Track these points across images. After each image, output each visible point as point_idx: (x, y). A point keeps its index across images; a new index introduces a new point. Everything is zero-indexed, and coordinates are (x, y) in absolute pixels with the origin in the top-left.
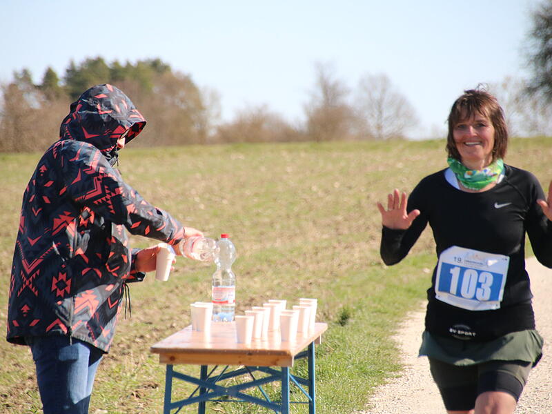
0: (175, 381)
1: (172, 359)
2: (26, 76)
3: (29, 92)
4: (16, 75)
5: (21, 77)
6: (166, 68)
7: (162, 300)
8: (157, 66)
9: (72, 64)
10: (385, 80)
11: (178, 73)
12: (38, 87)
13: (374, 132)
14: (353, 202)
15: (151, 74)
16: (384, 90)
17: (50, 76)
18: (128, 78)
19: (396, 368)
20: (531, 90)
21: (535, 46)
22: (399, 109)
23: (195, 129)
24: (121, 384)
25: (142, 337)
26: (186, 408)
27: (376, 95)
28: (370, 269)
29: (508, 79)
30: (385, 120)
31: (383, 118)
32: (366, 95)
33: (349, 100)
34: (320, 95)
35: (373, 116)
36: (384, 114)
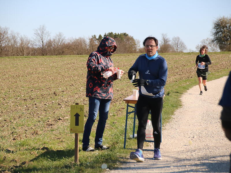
0: (129, 107)
1: (128, 102)
2: (95, 36)
3: (95, 40)
4: (92, 37)
5: (94, 36)
6: (127, 35)
7: (125, 89)
8: (125, 34)
9: (105, 34)
10: (179, 38)
11: (130, 36)
12: (98, 39)
13: (176, 50)
14: (171, 67)
15: (124, 36)
16: (178, 41)
17: (100, 36)
18: (118, 37)
19: (180, 106)
20: (213, 41)
21: (214, 31)
22: (182, 45)
23: (134, 49)
24: (116, 108)
25: (121, 97)
26: (131, 114)
27: (176, 42)
28: (174, 83)
30: (179, 48)
31: (178, 48)
32: (174, 42)
33: (170, 43)
34: (163, 42)
35: (176, 47)
36: (178, 47)
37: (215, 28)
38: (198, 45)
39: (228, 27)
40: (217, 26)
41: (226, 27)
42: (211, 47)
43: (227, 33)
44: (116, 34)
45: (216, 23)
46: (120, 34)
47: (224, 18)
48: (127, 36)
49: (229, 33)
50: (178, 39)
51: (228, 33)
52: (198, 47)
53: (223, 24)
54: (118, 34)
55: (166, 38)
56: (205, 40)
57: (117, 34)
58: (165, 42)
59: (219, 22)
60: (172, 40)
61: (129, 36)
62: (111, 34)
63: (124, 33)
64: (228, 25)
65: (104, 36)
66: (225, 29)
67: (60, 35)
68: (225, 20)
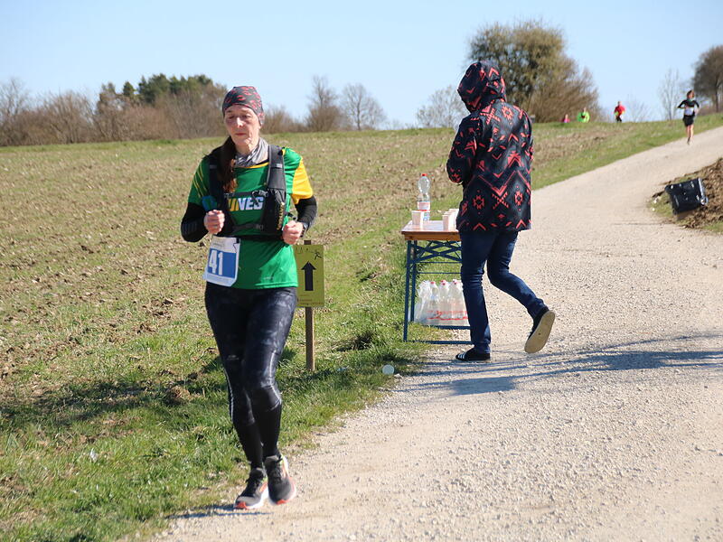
2: (111, 88)
3: (113, 99)
4: (104, 87)
5: (108, 88)
6: (209, 81)
8: (202, 80)
9: (143, 79)
10: (361, 88)
11: (217, 85)
12: (118, 96)
13: (356, 125)
15: (199, 85)
16: (360, 98)
17: (128, 88)
18: (182, 88)
22: (371, 109)
27: (356, 100)
29: (450, 87)
30: (363, 116)
31: (360, 116)
32: (348, 100)
33: (337, 103)
34: (317, 99)
35: (354, 114)
36: (362, 113)
37: (472, 57)
38: (421, 108)
39: (509, 52)
40: (480, 51)
41: (506, 53)
42: (459, 113)
43: (508, 70)
44: (174, 78)
45: (477, 42)
46: (186, 78)
47: (497, 27)
48: (209, 85)
49: (514, 70)
50: (358, 92)
51: (511, 71)
52: (422, 112)
53: (496, 45)
54: (183, 79)
55: (325, 90)
56: (442, 93)
57: (179, 78)
58: (321, 99)
59: (485, 37)
60: (342, 94)
61: (214, 84)
62: (159, 79)
63: (200, 75)
64: (510, 48)
65: (140, 85)
66: (502, 57)
67: (14, 85)
68: (501, 34)
